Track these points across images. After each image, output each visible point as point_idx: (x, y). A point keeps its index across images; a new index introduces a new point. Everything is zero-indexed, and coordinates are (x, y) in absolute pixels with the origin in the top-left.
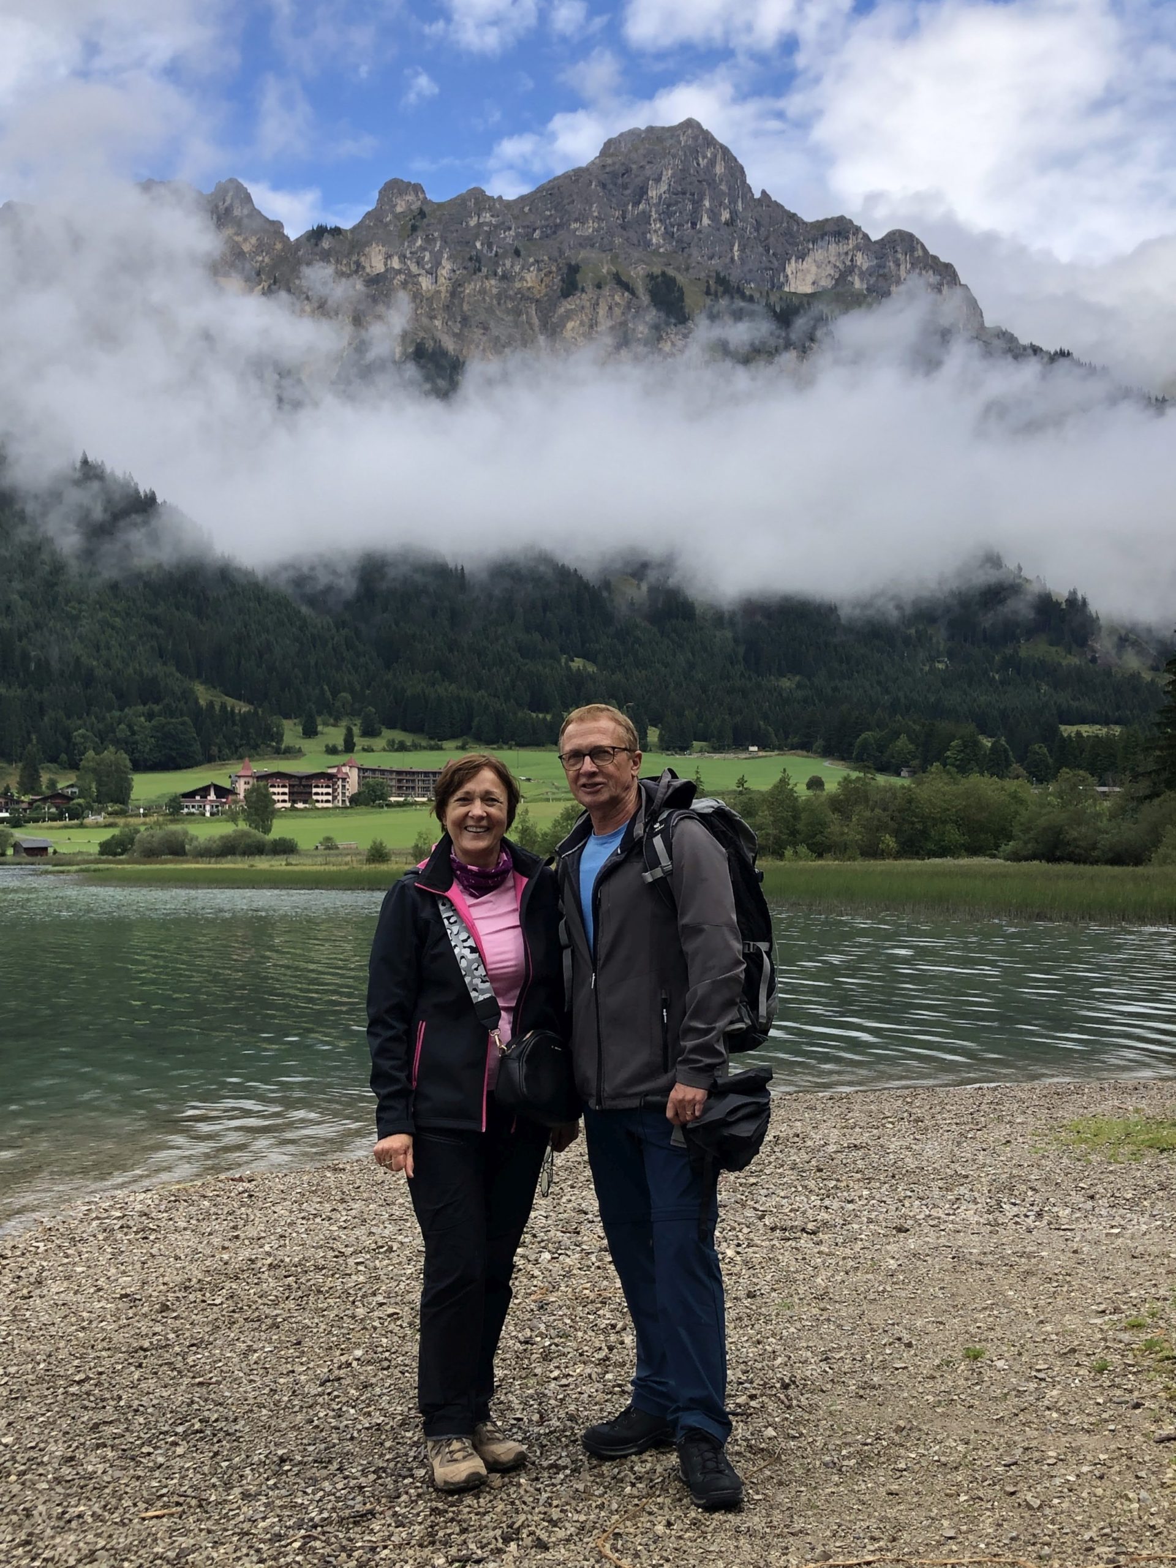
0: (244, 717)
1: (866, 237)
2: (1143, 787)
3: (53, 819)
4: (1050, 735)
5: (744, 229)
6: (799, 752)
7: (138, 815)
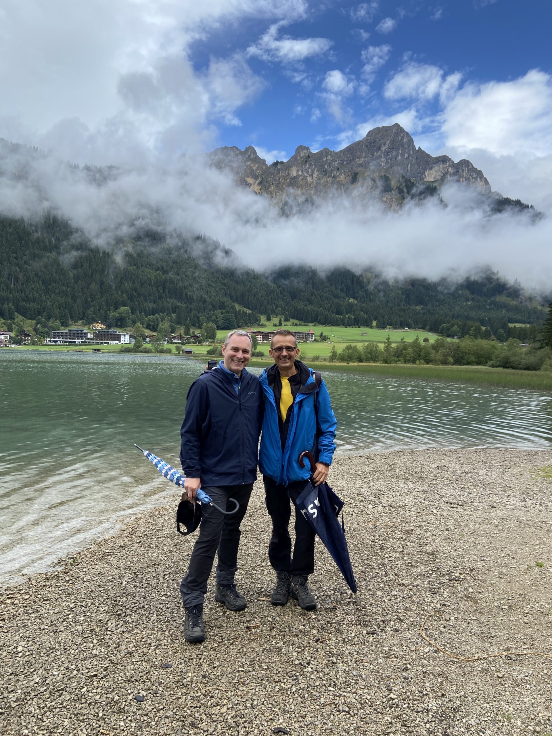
0: (249, 314)
1: (453, 162)
2: (538, 345)
3: (193, 343)
4: (504, 326)
5: (412, 160)
6: (421, 330)
7: (218, 343)
